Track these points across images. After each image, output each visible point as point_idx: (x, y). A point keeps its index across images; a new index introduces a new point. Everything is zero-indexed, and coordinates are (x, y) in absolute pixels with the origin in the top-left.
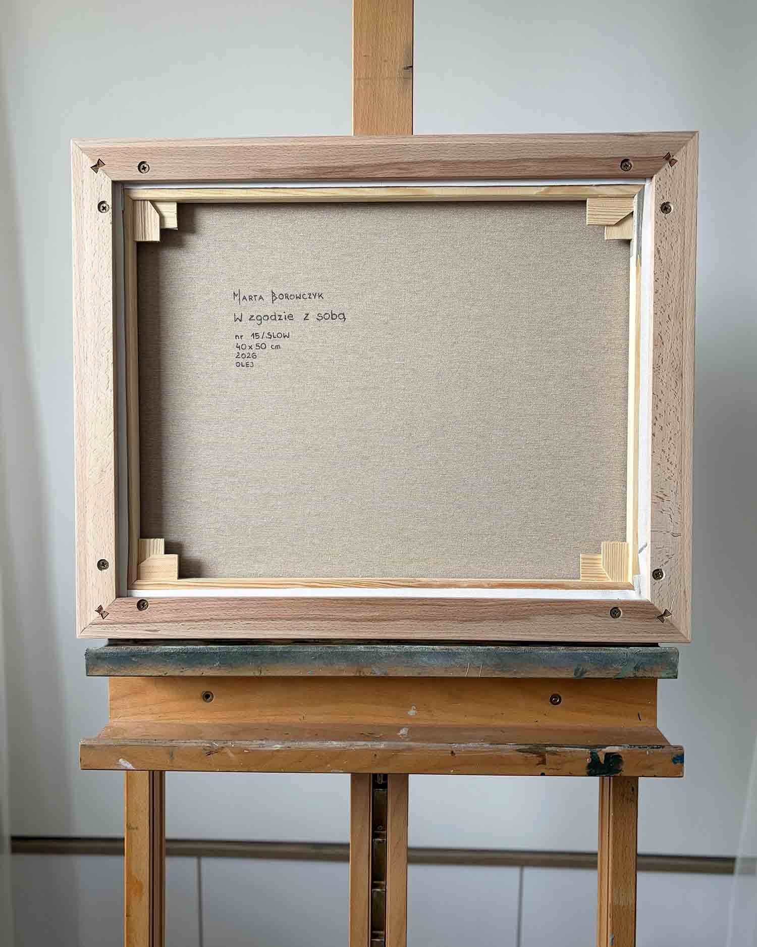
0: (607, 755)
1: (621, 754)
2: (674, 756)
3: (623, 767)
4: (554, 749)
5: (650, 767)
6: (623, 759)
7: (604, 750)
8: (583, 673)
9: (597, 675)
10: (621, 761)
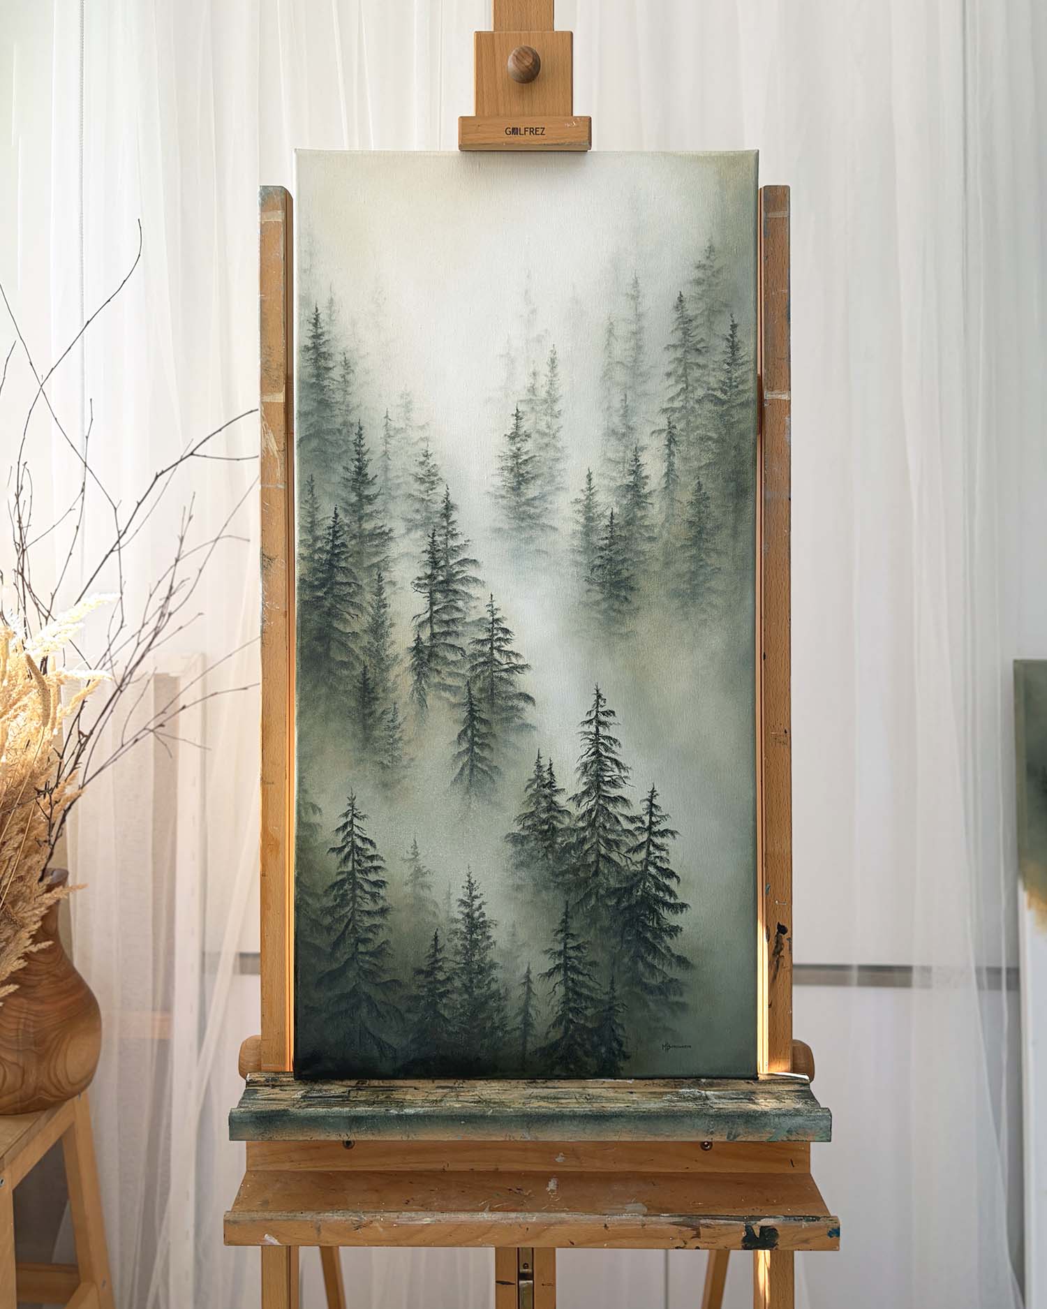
1: (776, 1228)
2: (830, 1229)
3: (778, 1241)
4: (708, 1221)
5: (806, 1241)
6: (779, 1233)
7: (758, 1223)
8: (735, 1137)
9: (750, 1139)
10: (777, 1235)
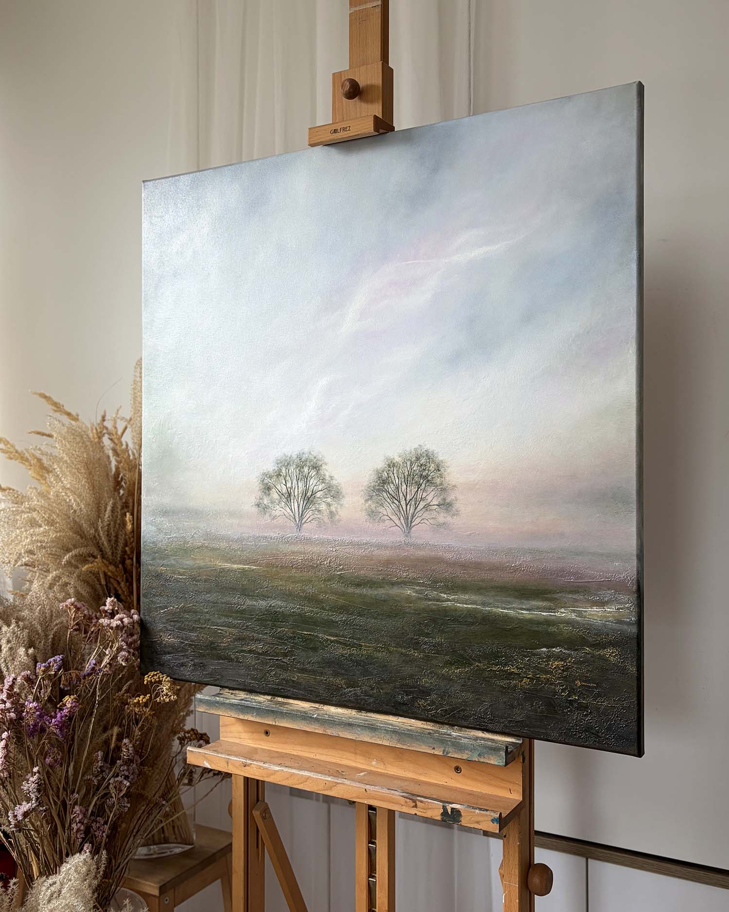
0: (452, 809)
1: (461, 811)
2: (492, 818)
3: (462, 819)
4: (422, 799)
5: (478, 823)
6: (462, 814)
7: (450, 805)
8: (447, 753)
9: (456, 756)
10: (460, 815)
